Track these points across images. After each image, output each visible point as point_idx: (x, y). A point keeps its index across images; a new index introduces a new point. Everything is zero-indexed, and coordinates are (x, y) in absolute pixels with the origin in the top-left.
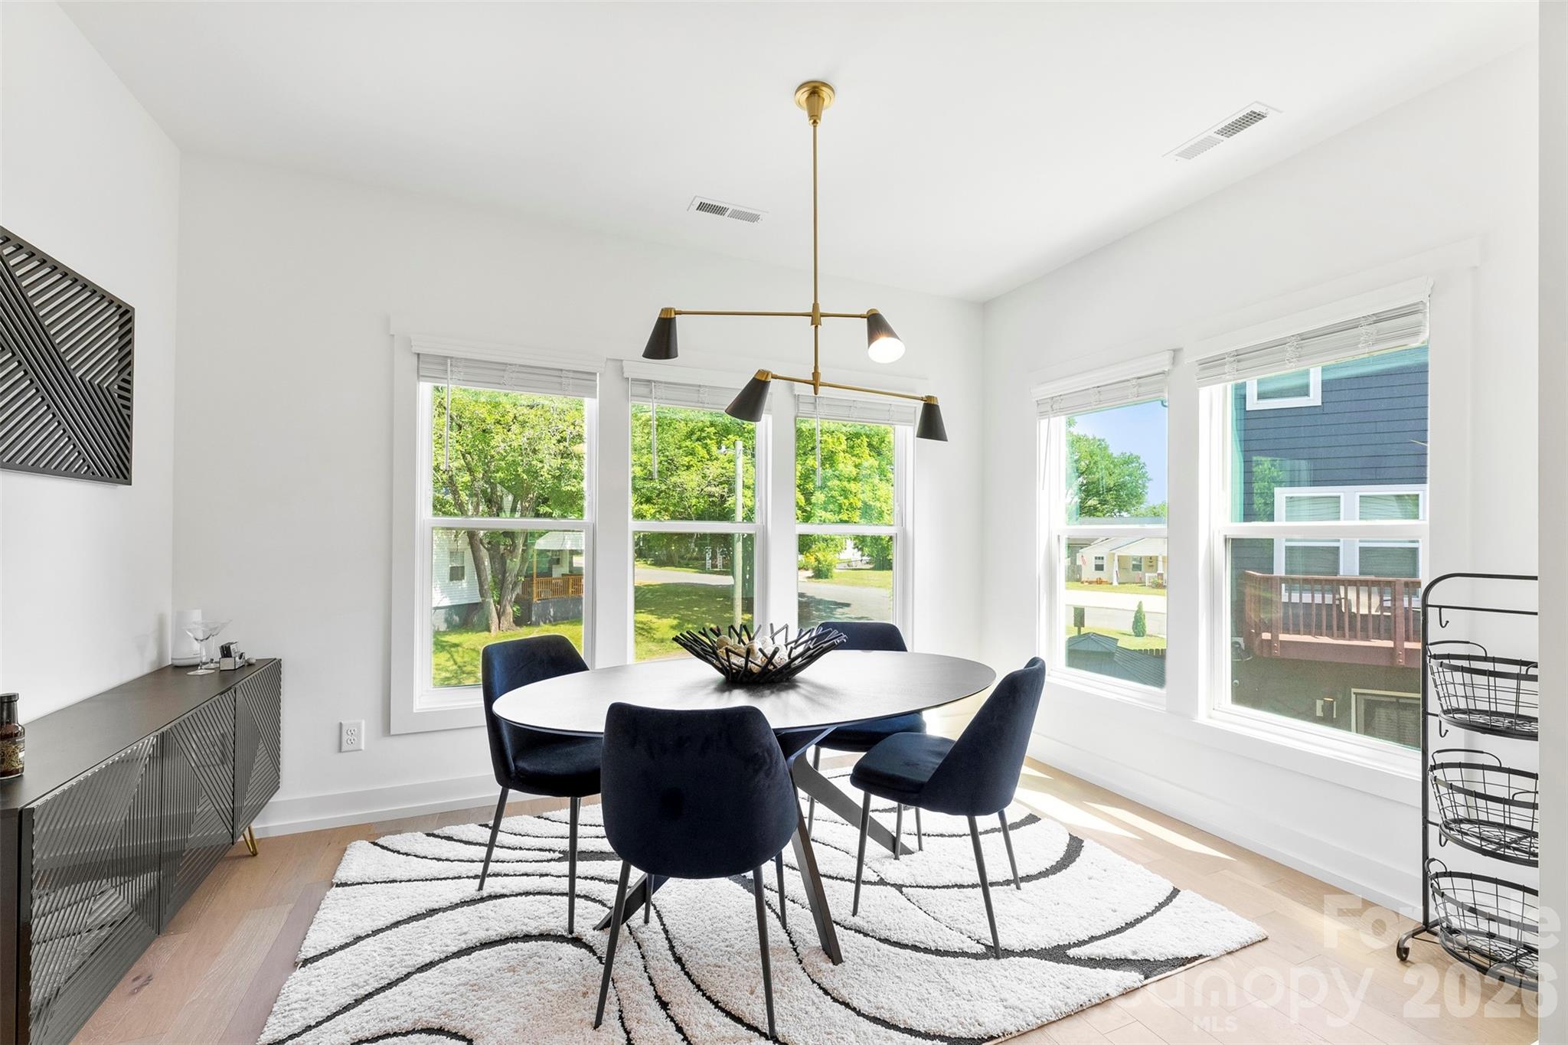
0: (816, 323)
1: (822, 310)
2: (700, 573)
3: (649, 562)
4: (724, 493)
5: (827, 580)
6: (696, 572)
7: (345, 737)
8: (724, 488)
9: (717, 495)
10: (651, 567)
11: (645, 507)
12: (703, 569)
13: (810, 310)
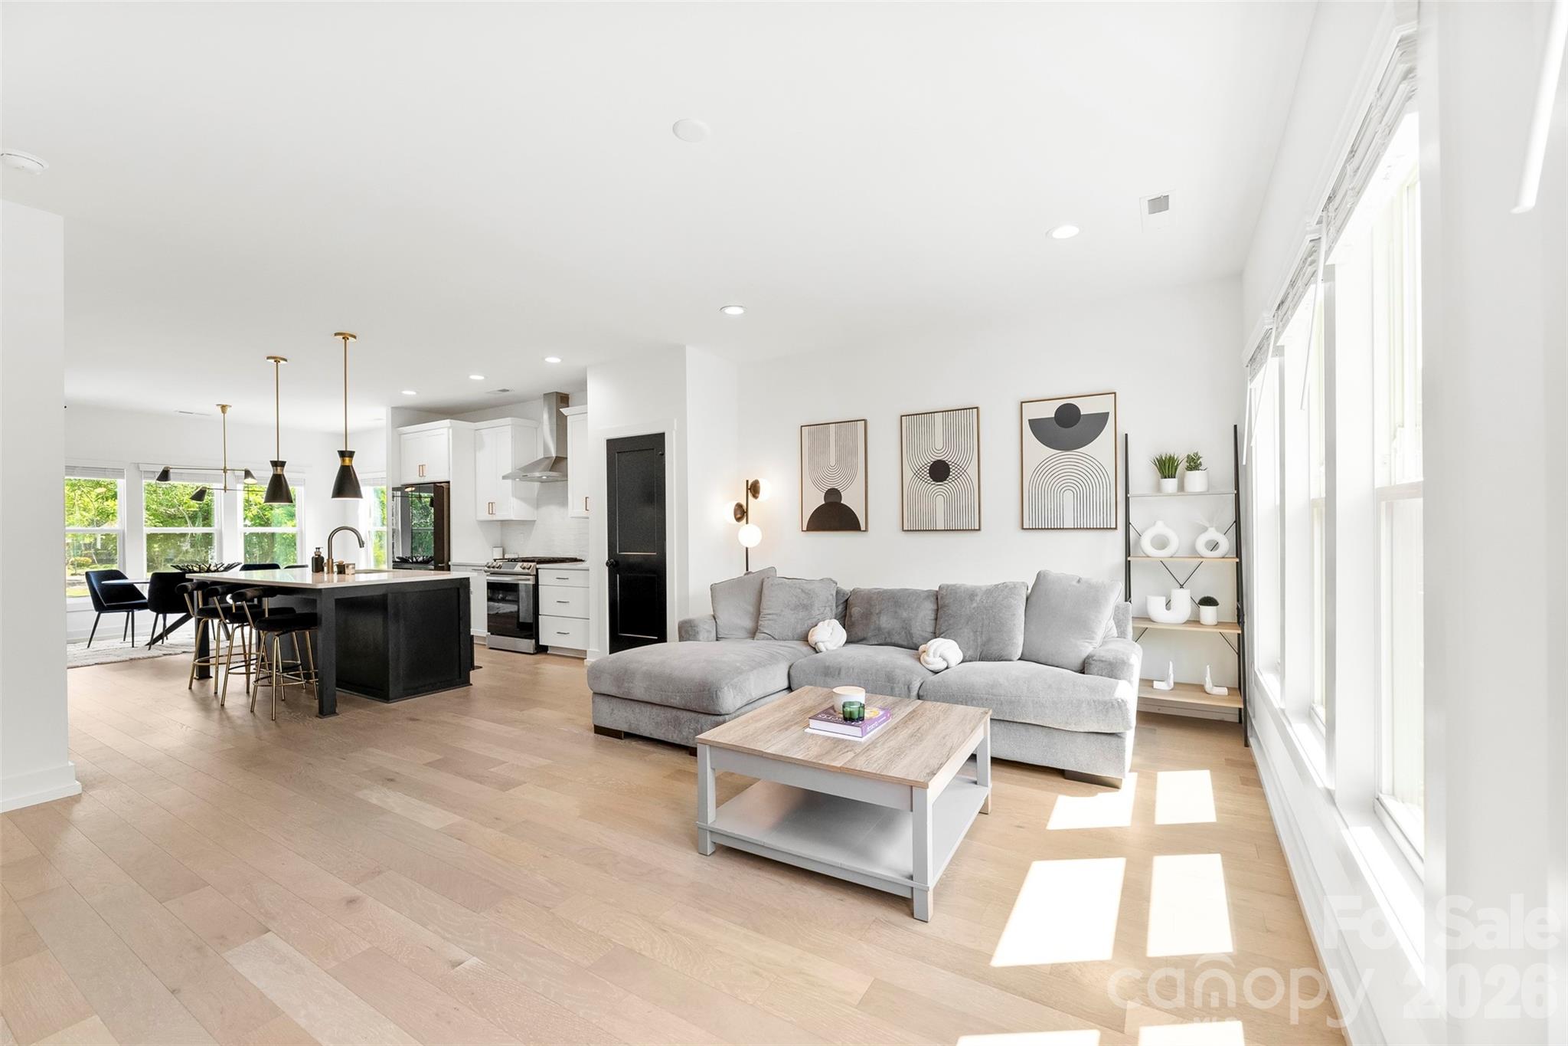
0: (225, 472)
1: (228, 468)
13: (223, 468)
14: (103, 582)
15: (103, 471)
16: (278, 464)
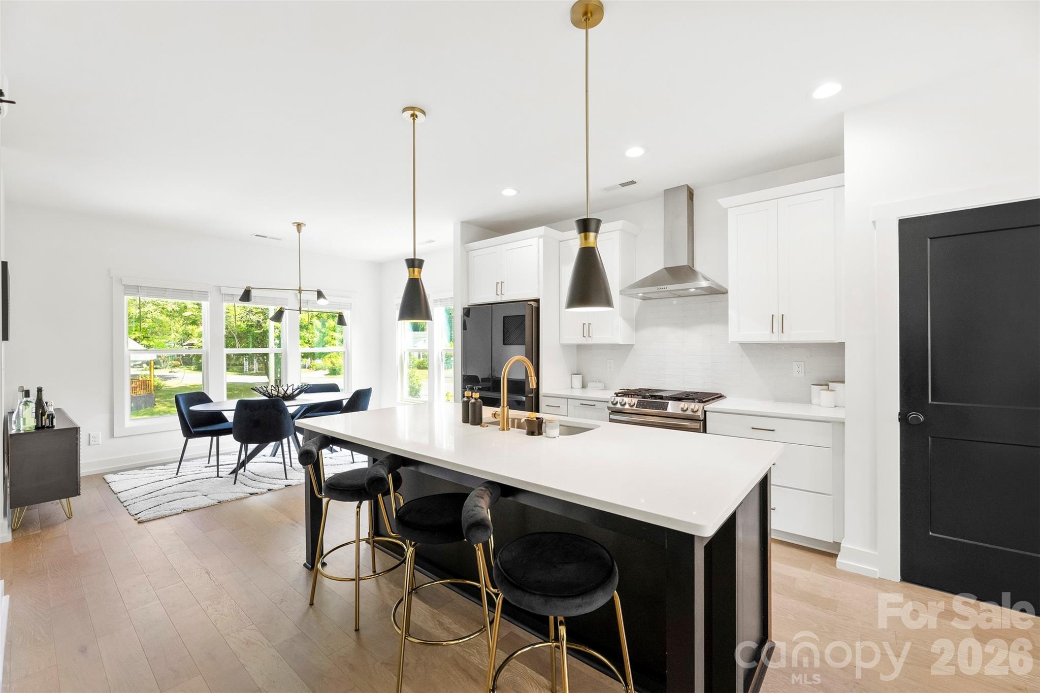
0: (300, 292)
1: (302, 289)
2: (240, 375)
3: (192, 369)
4: (260, 320)
5: (339, 376)
6: (237, 374)
7: (91, 439)
8: (260, 316)
9: (254, 320)
10: (195, 372)
11: (190, 327)
12: (241, 372)
13: (298, 289)
14: (192, 408)
15: (189, 293)
16: (414, 263)
